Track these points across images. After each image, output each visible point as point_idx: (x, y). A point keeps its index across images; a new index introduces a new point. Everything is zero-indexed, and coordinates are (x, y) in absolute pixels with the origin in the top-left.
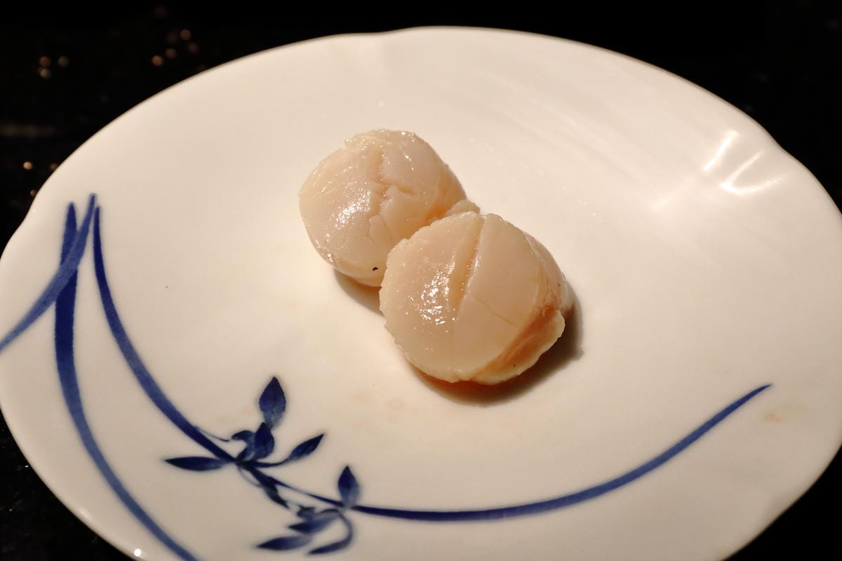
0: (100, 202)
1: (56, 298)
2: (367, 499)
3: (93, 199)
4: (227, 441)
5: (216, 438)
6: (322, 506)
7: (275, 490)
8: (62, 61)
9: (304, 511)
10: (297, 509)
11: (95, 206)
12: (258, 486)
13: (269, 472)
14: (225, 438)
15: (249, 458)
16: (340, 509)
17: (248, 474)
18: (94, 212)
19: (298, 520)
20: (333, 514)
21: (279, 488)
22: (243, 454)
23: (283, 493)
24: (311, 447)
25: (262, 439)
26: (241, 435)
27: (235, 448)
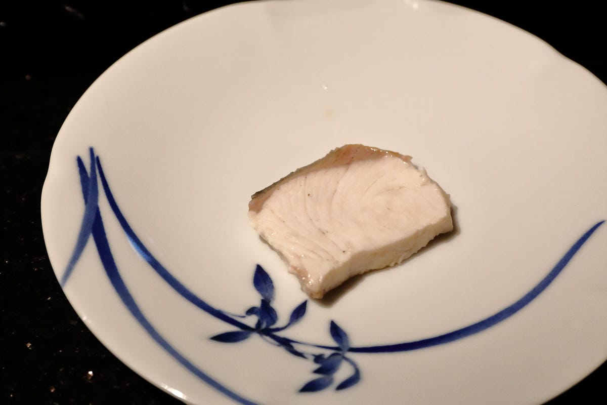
0: (97, 153)
1: (91, 230)
2: (356, 342)
3: (92, 151)
4: (244, 317)
5: (236, 316)
6: (327, 352)
7: (292, 347)
9: (318, 359)
10: (313, 358)
11: (95, 156)
12: (279, 346)
13: (281, 334)
14: (242, 315)
15: (264, 326)
16: (340, 352)
17: (268, 338)
18: (96, 161)
19: (316, 366)
20: (338, 357)
21: (293, 345)
22: (259, 324)
23: (298, 348)
24: (302, 312)
25: (266, 311)
26: (251, 311)
27: (252, 321)
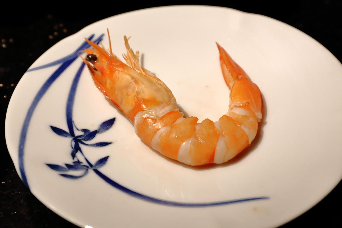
4: (79, 130)
5: (76, 127)
6: (85, 163)
7: (77, 152)
8: (11, 40)
10: (76, 161)
12: (72, 148)
14: (79, 129)
16: (90, 167)
17: (73, 143)
19: (72, 164)
20: (86, 168)
22: (80, 136)
23: (78, 154)
24: (104, 145)
25: (91, 135)
26: (85, 131)
27: (77, 133)
